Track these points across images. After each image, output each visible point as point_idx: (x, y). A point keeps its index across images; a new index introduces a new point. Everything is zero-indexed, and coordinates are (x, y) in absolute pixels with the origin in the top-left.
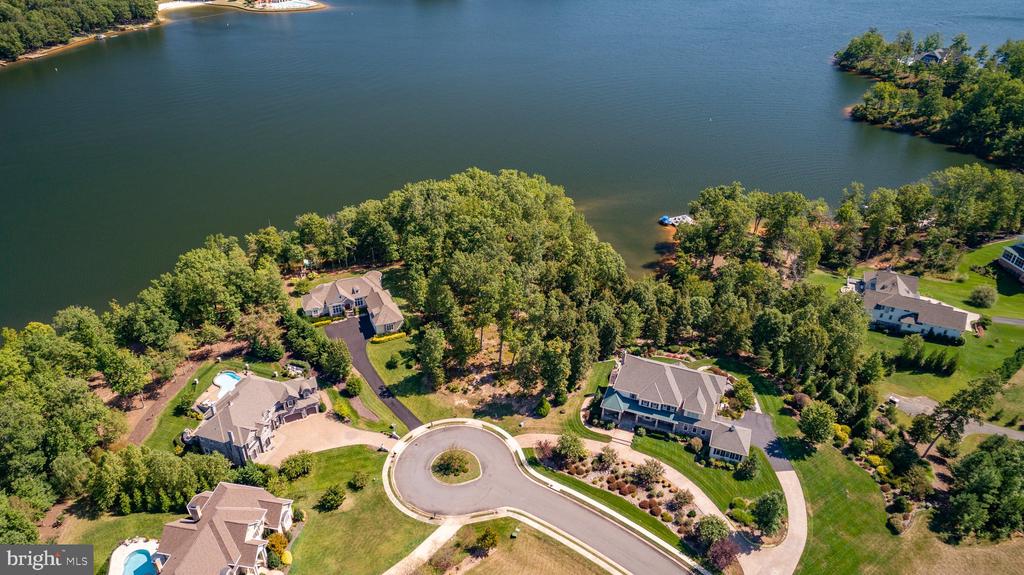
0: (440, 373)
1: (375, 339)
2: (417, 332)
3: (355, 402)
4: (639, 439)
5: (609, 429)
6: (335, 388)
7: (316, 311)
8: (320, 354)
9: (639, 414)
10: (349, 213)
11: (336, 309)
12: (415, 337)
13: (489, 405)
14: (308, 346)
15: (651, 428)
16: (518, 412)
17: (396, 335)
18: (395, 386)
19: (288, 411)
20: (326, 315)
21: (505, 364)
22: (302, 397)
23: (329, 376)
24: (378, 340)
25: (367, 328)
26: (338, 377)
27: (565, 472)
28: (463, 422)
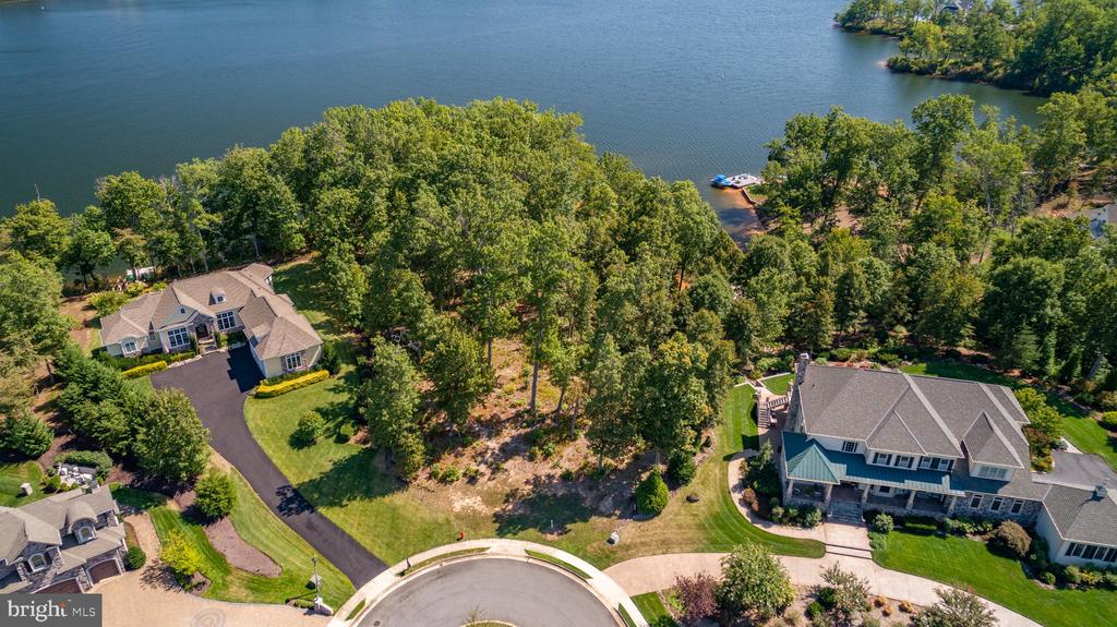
0: (414, 444)
1: (263, 388)
2: (352, 368)
3: (219, 535)
4: (883, 540)
5: (812, 525)
6: (172, 506)
7: (130, 345)
8: (134, 432)
9: (865, 482)
11: (178, 337)
12: (348, 377)
13: (529, 503)
14: (108, 417)
15: (899, 511)
16: (596, 511)
17: (309, 377)
18: (315, 485)
20: (155, 351)
21: (545, 411)
22: (70, 540)
24: (269, 389)
25: (245, 369)
26: (178, 478)
28: (482, 550)
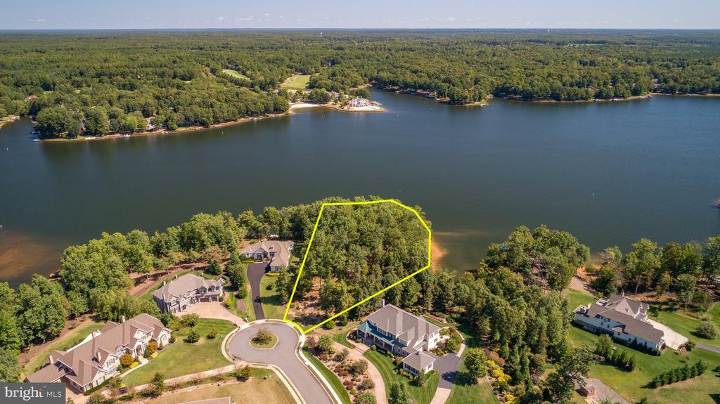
3: (239, 301)
4: (371, 352)
5: (358, 342)
6: (235, 293)
7: (248, 255)
9: (375, 336)
10: (292, 209)
11: (259, 256)
13: (305, 318)
15: (379, 346)
18: (265, 298)
19: (202, 296)
20: (252, 258)
22: (210, 290)
23: (234, 286)
24: (269, 274)
26: (239, 288)
27: (317, 358)
28: (286, 323)
